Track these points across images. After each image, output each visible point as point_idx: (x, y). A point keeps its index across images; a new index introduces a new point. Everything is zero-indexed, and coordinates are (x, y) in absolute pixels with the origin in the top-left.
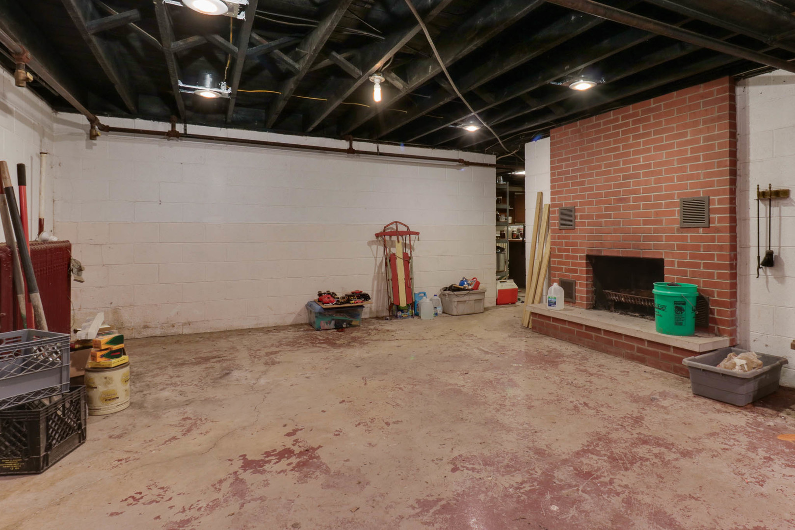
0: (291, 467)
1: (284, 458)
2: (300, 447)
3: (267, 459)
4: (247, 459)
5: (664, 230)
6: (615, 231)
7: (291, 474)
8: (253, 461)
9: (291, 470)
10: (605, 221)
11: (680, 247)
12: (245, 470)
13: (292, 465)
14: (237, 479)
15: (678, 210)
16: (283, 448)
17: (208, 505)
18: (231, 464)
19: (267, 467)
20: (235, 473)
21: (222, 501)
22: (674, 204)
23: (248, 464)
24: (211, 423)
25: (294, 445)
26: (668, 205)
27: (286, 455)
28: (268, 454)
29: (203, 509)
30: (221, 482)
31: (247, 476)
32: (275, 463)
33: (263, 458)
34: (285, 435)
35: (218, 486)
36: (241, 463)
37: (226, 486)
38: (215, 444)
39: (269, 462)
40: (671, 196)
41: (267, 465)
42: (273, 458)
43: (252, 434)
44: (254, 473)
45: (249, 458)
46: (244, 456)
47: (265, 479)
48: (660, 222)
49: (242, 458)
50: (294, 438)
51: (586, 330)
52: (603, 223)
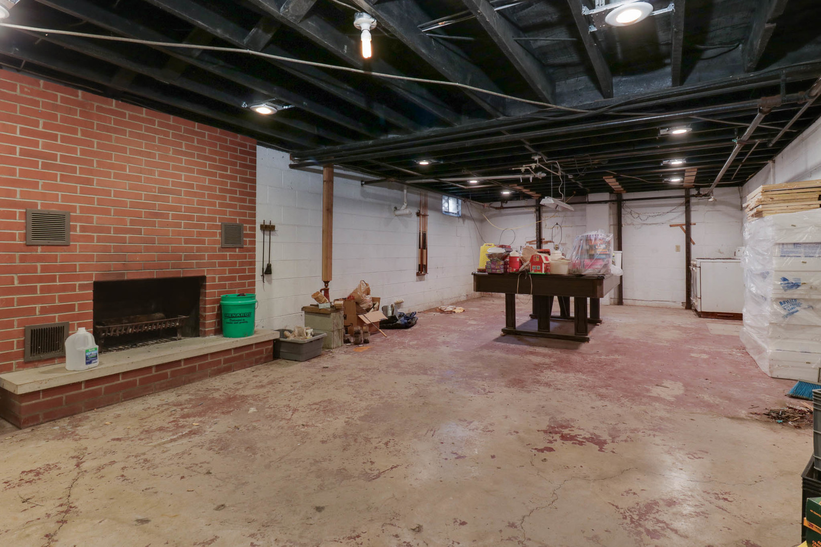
0: (572, 429)
1: (572, 436)
2: (553, 437)
3: (584, 440)
4: (599, 447)
5: (206, 250)
6: (147, 249)
7: (577, 426)
8: (596, 444)
9: (573, 427)
10: (130, 237)
11: (220, 265)
12: (605, 440)
13: (570, 429)
14: (614, 438)
15: (219, 232)
16: (565, 442)
17: (638, 432)
18: (614, 449)
19: (588, 435)
20: (613, 442)
21: (628, 431)
22: (216, 227)
23: (601, 444)
24: (620, 507)
25: (556, 440)
26: (210, 227)
27: (568, 436)
28: (581, 443)
29: (641, 431)
30: (626, 441)
31: (605, 436)
32: (581, 435)
33: (587, 442)
34: (554, 451)
35: (629, 439)
36: (606, 446)
37: (623, 437)
38: (622, 473)
39: (585, 438)
40: (214, 219)
41: (587, 437)
42: (579, 439)
43: (581, 467)
44: (600, 436)
45: (597, 447)
46: (601, 450)
47: (595, 430)
48: (203, 242)
49: (603, 450)
50: (550, 445)
51: (123, 378)
52: (127, 240)
